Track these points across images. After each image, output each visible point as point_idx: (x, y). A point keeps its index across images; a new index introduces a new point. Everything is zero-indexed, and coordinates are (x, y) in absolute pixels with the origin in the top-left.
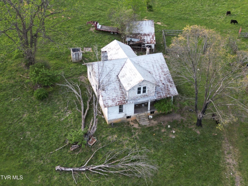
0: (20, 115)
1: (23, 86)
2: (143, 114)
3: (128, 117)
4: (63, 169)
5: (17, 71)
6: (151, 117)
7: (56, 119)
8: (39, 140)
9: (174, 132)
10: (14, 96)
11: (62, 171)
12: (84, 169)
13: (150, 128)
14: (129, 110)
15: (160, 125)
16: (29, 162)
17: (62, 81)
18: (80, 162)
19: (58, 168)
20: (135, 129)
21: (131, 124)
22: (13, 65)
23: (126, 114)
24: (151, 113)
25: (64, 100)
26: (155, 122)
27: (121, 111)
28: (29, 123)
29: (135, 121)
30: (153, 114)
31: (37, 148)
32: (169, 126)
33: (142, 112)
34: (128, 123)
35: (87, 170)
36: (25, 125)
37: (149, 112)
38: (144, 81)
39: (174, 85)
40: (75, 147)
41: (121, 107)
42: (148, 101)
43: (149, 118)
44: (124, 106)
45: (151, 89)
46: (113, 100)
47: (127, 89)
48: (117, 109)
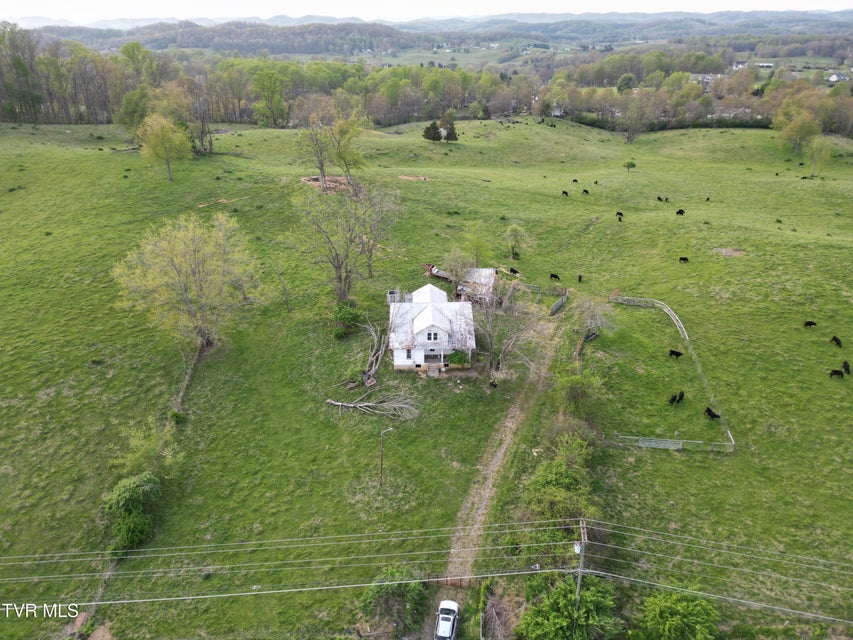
2: (434, 365)
3: (418, 366)
4: (333, 402)
6: (443, 369)
9: (461, 387)
10: (314, 331)
11: (332, 404)
12: (352, 405)
13: (436, 380)
14: (419, 357)
15: (449, 379)
16: (304, 392)
17: (364, 322)
18: (351, 399)
19: (329, 400)
20: (421, 378)
21: (420, 373)
23: (414, 362)
24: (446, 365)
25: (361, 342)
26: (445, 375)
27: (409, 356)
29: (425, 372)
30: (447, 367)
32: (458, 381)
33: (434, 362)
34: (417, 372)
35: (355, 407)
37: (442, 364)
38: (433, 326)
39: (473, 338)
40: (352, 385)
41: (409, 351)
42: (440, 350)
43: (440, 370)
44: (412, 352)
45: (443, 337)
46: (401, 343)
47: (415, 332)
48: (405, 354)
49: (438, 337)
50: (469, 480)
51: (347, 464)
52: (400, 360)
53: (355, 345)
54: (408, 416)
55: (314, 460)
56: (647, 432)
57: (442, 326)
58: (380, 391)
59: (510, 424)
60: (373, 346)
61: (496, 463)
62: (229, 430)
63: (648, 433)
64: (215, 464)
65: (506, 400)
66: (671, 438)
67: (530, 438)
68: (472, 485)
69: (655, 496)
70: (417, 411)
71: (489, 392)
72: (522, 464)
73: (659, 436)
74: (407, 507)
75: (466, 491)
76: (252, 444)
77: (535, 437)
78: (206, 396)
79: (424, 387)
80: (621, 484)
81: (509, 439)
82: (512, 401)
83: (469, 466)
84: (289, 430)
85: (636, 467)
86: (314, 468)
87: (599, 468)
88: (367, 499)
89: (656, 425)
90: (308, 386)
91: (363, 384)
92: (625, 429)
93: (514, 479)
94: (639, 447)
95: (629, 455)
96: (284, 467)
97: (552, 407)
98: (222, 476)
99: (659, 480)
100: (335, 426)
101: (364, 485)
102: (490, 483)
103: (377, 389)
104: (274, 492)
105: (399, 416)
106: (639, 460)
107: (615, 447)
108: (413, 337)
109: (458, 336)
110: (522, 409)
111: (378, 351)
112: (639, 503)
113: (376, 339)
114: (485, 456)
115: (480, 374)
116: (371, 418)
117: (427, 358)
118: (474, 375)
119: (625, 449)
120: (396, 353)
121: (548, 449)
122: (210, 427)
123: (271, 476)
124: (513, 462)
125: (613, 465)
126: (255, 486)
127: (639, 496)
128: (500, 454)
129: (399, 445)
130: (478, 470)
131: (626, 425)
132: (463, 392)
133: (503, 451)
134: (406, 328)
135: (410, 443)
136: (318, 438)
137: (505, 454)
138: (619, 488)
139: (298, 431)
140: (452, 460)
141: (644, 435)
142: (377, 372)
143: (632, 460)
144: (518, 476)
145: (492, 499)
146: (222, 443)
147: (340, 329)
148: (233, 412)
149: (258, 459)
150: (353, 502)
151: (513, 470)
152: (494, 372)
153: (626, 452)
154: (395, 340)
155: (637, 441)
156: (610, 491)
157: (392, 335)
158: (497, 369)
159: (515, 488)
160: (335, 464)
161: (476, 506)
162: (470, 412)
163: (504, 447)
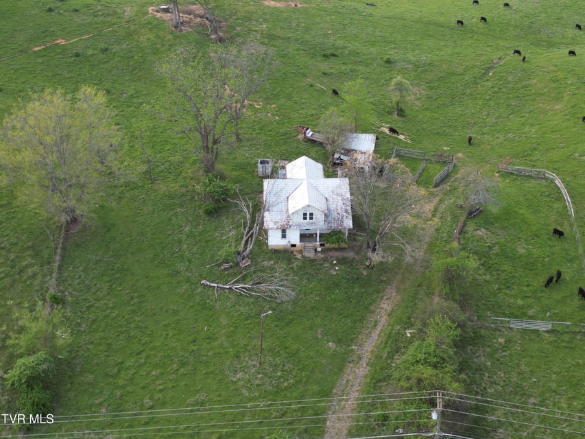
0: (181, 227)
1: (194, 197)
2: (310, 245)
3: (294, 246)
4: (208, 283)
5: (192, 179)
6: (319, 249)
7: (217, 237)
8: (193, 254)
9: (337, 268)
10: (182, 206)
11: (207, 285)
12: (228, 287)
13: (312, 261)
14: (294, 237)
15: (325, 260)
16: (177, 272)
17: (235, 196)
18: (226, 280)
19: (204, 282)
20: (297, 259)
21: (295, 253)
22: (190, 170)
23: (289, 242)
24: (321, 245)
25: (232, 218)
26: (321, 256)
27: (284, 236)
28: (188, 236)
29: (301, 252)
30: (323, 247)
31: (190, 261)
32: (335, 262)
33: (310, 242)
34: (292, 252)
35: (230, 288)
36: (184, 238)
37: (318, 243)
38: (309, 206)
39: (351, 217)
40: (226, 265)
41: (284, 232)
42: (316, 230)
43: (316, 250)
44: (288, 232)
45: (319, 218)
46: (276, 223)
47: (290, 212)
48: (279, 233)
49: (314, 217)
50: (344, 360)
51: (226, 345)
52: (275, 240)
53: (226, 221)
54: (285, 298)
55: (194, 341)
56: (519, 314)
57: (318, 206)
58: (255, 272)
59: (386, 306)
60: (245, 223)
61: (370, 343)
62: (108, 312)
63: (521, 314)
64: (100, 344)
65: (382, 281)
66: (543, 319)
67: (405, 319)
68: (347, 363)
69: (520, 374)
70: (293, 293)
71: (365, 273)
72: (395, 344)
73: (531, 318)
74: (286, 384)
75: (341, 370)
76: (133, 326)
77: (409, 318)
78: (80, 277)
79: (300, 268)
80: (489, 363)
81: (384, 320)
82: (388, 282)
83: (344, 347)
84: (167, 311)
85: (505, 347)
86: (195, 348)
87: (470, 347)
88: (247, 376)
89: (530, 306)
90: (181, 267)
91: (237, 264)
92: (499, 311)
93: (387, 358)
94: (510, 328)
95: (500, 336)
96: (166, 348)
97: (428, 288)
98: (108, 356)
99: (527, 359)
100: (211, 308)
101: (244, 364)
102: (364, 362)
103: (253, 269)
104: (159, 371)
105: (276, 298)
106: (509, 341)
107: (487, 328)
108: (288, 217)
109: (334, 214)
110: (398, 290)
111: (251, 228)
112: (504, 381)
113: (248, 216)
114: (360, 337)
115: (357, 254)
116: (247, 300)
117: (303, 237)
118: (350, 255)
119: (496, 330)
120: (270, 233)
121: (421, 330)
122: (89, 307)
123: (155, 356)
124: (386, 343)
125: (483, 344)
126: (140, 365)
127: (505, 374)
128: (375, 335)
129: (277, 326)
130: (352, 350)
131: (500, 307)
132: (339, 273)
133: (378, 332)
134: (281, 207)
135: (287, 324)
136: (196, 320)
137: (379, 336)
138: (486, 367)
139: (175, 312)
140: (328, 341)
141: (516, 317)
142: (251, 252)
143: (502, 340)
144: (391, 356)
145: (366, 377)
146: (103, 324)
147: (209, 204)
148: (108, 294)
149: (140, 340)
150: (234, 379)
151: (386, 350)
152: (370, 254)
153: (498, 333)
154: (271, 220)
155: (509, 322)
156: (478, 369)
157: (266, 214)
158: (374, 250)
159: (388, 367)
160: (215, 344)
161: (351, 383)
162: (346, 293)
163: (379, 328)
